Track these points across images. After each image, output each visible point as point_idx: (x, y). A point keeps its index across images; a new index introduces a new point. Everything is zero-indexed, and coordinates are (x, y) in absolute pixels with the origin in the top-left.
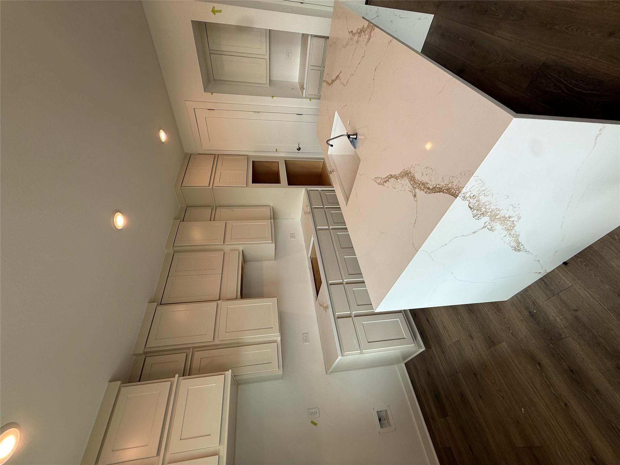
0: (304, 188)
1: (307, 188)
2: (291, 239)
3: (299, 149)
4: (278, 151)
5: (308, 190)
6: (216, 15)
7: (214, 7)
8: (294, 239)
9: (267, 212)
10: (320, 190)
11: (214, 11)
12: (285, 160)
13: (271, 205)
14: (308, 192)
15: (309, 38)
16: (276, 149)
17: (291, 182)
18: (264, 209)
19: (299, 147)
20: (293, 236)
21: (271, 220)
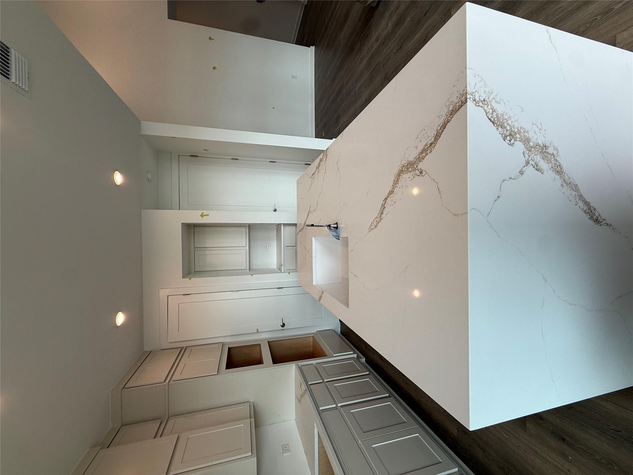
0: (294, 364)
1: (298, 364)
2: (284, 455)
3: (283, 325)
4: (259, 331)
5: (300, 366)
6: (203, 218)
7: (203, 213)
8: (290, 453)
9: (245, 410)
10: (314, 363)
11: (202, 216)
12: (268, 342)
13: (250, 401)
14: (300, 369)
15: (282, 227)
16: (258, 330)
17: (277, 359)
18: (241, 407)
19: (283, 323)
20: (286, 449)
21: (251, 419)
